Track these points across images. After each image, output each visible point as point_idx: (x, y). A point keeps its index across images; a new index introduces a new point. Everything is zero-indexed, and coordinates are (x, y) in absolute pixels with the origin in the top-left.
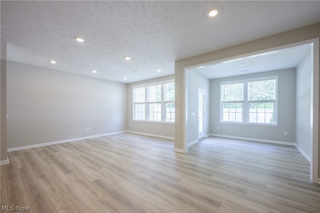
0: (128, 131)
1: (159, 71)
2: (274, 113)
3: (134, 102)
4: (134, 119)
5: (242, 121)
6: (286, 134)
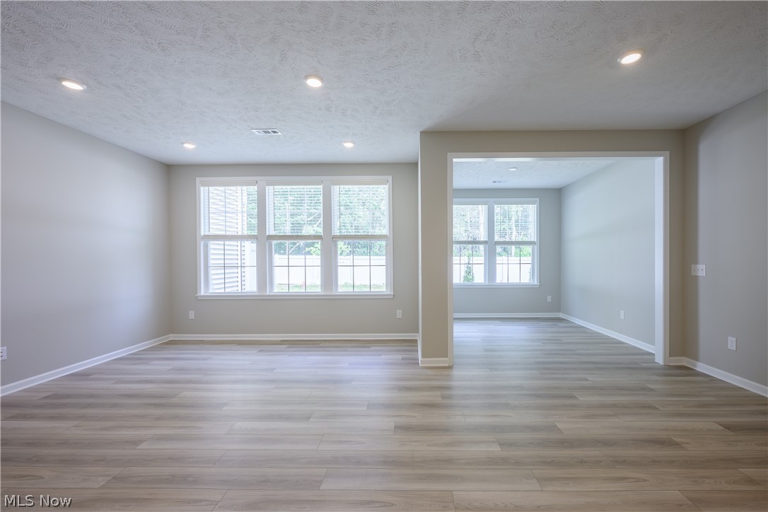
0: (172, 337)
1: (349, 145)
2: (533, 264)
3: (202, 234)
4: (202, 292)
5: (483, 281)
6: (549, 299)
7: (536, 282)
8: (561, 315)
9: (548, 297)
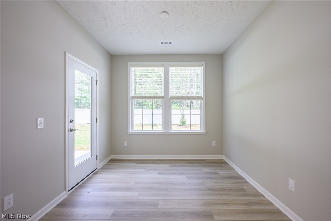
2: (201, 115)
6: (214, 144)
7: (203, 130)
8: (223, 157)
9: (213, 142)
